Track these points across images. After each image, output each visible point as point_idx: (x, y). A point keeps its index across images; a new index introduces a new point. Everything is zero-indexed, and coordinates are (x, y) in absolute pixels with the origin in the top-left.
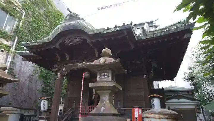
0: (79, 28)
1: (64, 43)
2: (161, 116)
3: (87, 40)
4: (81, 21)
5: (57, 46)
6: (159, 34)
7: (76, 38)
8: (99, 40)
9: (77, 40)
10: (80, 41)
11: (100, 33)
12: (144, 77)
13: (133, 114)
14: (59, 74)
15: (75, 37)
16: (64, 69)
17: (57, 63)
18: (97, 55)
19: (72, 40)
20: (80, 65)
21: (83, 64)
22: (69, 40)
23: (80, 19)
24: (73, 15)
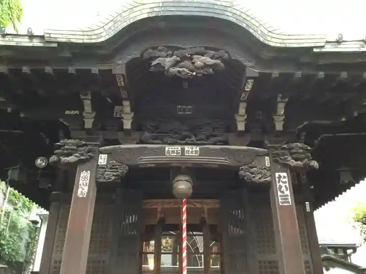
0: (231, 19)
1: (148, 61)
3: (243, 68)
7: (203, 55)
9: (199, 61)
10: (215, 65)
11: (310, 48)
14: (85, 177)
15: (198, 50)
16: (103, 160)
17: (72, 134)
18: (241, 127)
19: (184, 58)
20: (172, 151)
21: (183, 150)
22: (172, 56)
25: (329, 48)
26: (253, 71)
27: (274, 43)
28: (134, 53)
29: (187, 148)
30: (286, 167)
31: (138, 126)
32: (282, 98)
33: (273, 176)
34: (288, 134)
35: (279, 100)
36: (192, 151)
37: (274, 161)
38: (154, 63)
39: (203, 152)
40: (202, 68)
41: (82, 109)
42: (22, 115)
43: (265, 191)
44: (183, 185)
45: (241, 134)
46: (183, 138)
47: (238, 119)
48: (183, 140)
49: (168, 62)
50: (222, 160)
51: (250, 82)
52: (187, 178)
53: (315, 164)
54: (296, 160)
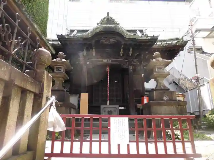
0: (118, 32)
1: (99, 41)
2: (179, 95)
3: (121, 42)
4: (117, 26)
5: (93, 42)
6: (165, 45)
8: (132, 44)
9: (111, 40)
10: (114, 42)
11: (135, 39)
12: (142, 76)
13: (143, 101)
14: (85, 67)
15: (111, 38)
16: (88, 63)
18: (121, 55)
19: (107, 40)
20: (105, 61)
21: (107, 60)
22: (104, 39)
23: (116, 24)
24: (110, 19)
25: (139, 38)
26: (123, 43)
27: (127, 37)
29: (108, 60)
30: (131, 64)
32: (131, 48)
33: (128, 66)
34: (133, 57)
35: (130, 48)
36: (110, 61)
37: (129, 63)
38: (101, 41)
39: (112, 61)
40: (112, 42)
43: (127, 70)
45: (121, 57)
47: (121, 53)
48: (107, 58)
49: (104, 41)
50: (117, 63)
51: (123, 45)
54: (134, 63)
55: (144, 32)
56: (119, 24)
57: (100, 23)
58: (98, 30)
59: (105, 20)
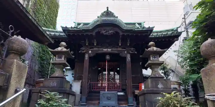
1: (100, 32)
2: (175, 83)
3: (119, 33)
4: (116, 19)
5: (94, 34)
8: (129, 35)
9: (110, 32)
10: (113, 33)
11: (132, 30)
12: (141, 64)
13: (141, 87)
14: (87, 56)
15: (110, 29)
16: (90, 52)
17: (83, 46)
18: (120, 45)
19: (107, 31)
20: (105, 50)
21: (107, 50)
22: (104, 31)
23: (115, 17)
24: (109, 13)
25: (136, 30)
26: (121, 34)
27: (125, 29)
28: (96, 31)
30: (130, 53)
31: (97, 44)
33: (127, 55)
34: (130, 46)
35: (128, 39)
36: (109, 50)
37: (127, 52)
38: (101, 32)
39: (112, 50)
40: (111, 33)
41: (85, 41)
42: (72, 42)
43: (125, 58)
44: (108, 57)
45: (120, 46)
46: (107, 47)
47: (119, 43)
48: (107, 48)
50: (116, 52)
51: (121, 36)
52: (108, 56)
53: (136, 52)
54: (132, 52)
55: (142, 24)
56: (117, 17)
57: (100, 17)
58: (98, 23)
59: (105, 13)
